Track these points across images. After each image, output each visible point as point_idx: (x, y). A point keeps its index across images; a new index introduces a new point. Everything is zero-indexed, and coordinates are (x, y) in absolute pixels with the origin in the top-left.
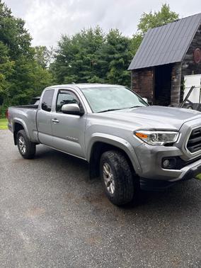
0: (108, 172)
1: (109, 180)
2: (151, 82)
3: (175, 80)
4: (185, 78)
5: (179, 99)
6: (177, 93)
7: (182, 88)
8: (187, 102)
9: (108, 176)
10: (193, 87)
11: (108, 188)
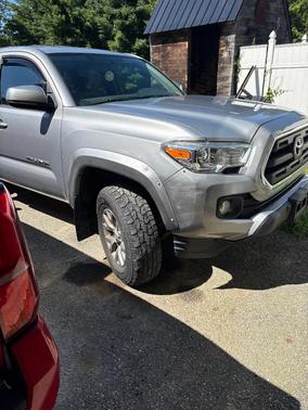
0: (112, 226)
1: (114, 240)
2: (185, 58)
3: (225, 55)
4: (241, 52)
5: (230, 89)
6: (227, 78)
7: (236, 69)
8: (243, 94)
9: (112, 233)
10: (253, 68)
11: (114, 254)
